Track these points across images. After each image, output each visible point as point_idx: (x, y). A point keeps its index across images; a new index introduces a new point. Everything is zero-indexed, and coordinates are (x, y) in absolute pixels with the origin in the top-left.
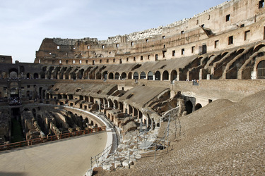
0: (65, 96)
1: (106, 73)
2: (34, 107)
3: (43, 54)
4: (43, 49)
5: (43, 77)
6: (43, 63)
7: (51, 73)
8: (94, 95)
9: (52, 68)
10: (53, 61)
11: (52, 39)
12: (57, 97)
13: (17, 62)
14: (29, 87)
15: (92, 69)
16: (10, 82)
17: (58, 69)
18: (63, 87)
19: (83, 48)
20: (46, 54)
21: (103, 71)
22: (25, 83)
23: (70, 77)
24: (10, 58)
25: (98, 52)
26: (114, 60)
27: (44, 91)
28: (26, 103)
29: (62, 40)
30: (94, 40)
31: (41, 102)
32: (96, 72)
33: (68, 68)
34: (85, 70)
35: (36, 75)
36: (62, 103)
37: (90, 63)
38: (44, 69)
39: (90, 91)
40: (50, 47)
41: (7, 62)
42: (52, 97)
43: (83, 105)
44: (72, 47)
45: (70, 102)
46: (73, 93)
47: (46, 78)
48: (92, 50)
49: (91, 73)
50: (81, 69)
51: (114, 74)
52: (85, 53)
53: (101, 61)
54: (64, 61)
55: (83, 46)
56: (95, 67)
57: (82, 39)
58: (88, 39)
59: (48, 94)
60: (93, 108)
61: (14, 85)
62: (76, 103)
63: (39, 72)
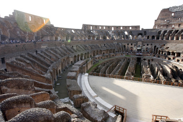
0: (173, 54)
2: (149, 59)
4: (160, 18)
5: (158, 38)
6: (159, 28)
7: (164, 36)
9: (165, 32)
10: (167, 26)
11: (169, 9)
12: (166, 53)
13: (142, 29)
14: (148, 45)
17: (170, 32)
18: (173, 46)
20: (162, 21)
22: (146, 42)
24: (139, 27)
27: (158, 48)
28: (145, 56)
29: (177, 7)
31: (154, 56)
33: (180, 31)
35: (153, 37)
36: (169, 59)
38: (160, 32)
40: (166, 15)
42: (162, 53)
45: (177, 59)
46: (181, 52)
47: (160, 39)
54: (177, 25)
59: (160, 51)
61: (139, 44)
62: (182, 60)
63: (156, 35)
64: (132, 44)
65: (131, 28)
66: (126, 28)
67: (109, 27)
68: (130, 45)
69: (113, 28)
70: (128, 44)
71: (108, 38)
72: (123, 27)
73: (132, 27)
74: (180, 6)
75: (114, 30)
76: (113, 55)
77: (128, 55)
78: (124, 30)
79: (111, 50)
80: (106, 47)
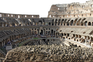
0: (65, 34)
1: (86, 22)
2: (52, 39)
3: (51, 13)
6: (52, 18)
8: (81, 34)
9: (56, 20)
10: (57, 16)
11: (56, 5)
12: (61, 34)
13: (41, 18)
14: (47, 29)
15: (78, 20)
16: (40, 27)
17: (60, 20)
18: (64, 29)
19: (72, 9)
20: (53, 13)
21: (84, 21)
22: (45, 27)
23: (66, 24)
24: (38, 16)
25: (80, 10)
26: (91, 14)
27: (55, 32)
28: (48, 37)
29: (60, 5)
30: (78, 4)
31: (54, 37)
32: (80, 22)
33: (65, 19)
34: (74, 20)
35: (50, 23)
36: (64, 38)
37: (76, 17)
38: (53, 20)
39: (79, 32)
40: (55, 9)
41: (38, 18)
42: (58, 35)
43: (76, 39)
44: (66, 8)
45: (68, 37)
46: (70, 33)
47: (54, 25)
48: (76, 9)
49: (78, 22)
50: (71, 20)
51: (91, 23)
52: (73, 11)
53: (82, 15)
54: (62, 16)
55: (72, 7)
56: (80, 19)
57: (71, 4)
58: (74, 3)
59: (56, 33)
60: (82, 41)
61: (41, 29)
62: (72, 38)
63: (51, 22)
64: (35, 29)
65: (33, 17)
66: (29, 16)
67: (16, 15)
68: (34, 29)
69: (19, 16)
70: (33, 29)
71: (16, 25)
72: (27, 15)
73: (34, 15)
74: (62, 4)
75: (20, 18)
76: (25, 39)
77: (36, 38)
78: (28, 18)
79: (22, 34)
80: (18, 33)
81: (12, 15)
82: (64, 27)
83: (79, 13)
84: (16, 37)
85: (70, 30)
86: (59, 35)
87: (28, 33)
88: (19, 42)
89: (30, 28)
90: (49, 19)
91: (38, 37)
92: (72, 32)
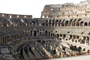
0: (61, 35)
1: (82, 22)
4: (45, 10)
5: (47, 25)
6: (46, 18)
8: (79, 35)
9: (50, 21)
10: (51, 17)
11: (49, 5)
12: (57, 35)
13: (34, 18)
14: (41, 30)
15: (73, 21)
16: (33, 28)
17: (54, 21)
18: (59, 30)
19: (66, 9)
20: (46, 13)
21: (80, 22)
22: (39, 28)
23: (61, 25)
24: (31, 16)
25: (74, 11)
26: (86, 15)
27: (50, 33)
29: (54, 5)
30: (72, 4)
32: (76, 22)
33: (59, 20)
34: (69, 21)
35: (43, 24)
36: (61, 39)
37: (71, 17)
38: (47, 21)
39: (76, 33)
40: (48, 9)
41: (31, 18)
44: (59, 8)
45: (65, 38)
46: (66, 34)
48: (70, 10)
49: (73, 23)
50: (66, 20)
51: (88, 23)
52: (67, 11)
53: (77, 16)
54: (56, 16)
55: (65, 8)
56: (75, 19)
57: (65, 4)
58: (68, 4)
59: (52, 34)
60: (81, 42)
61: (35, 30)
62: (70, 39)
63: (45, 23)
64: (29, 30)
65: (25, 17)
68: (27, 30)
69: (10, 16)
71: (8, 26)
74: (55, 5)
75: (12, 18)
76: (19, 40)
77: (30, 39)
78: (20, 18)
79: (15, 36)
80: (11, 34)
81: (3, 15)
82: (59, 28)
83: (73, 13)
84: (9, 38)
85: (66, 31)
86: (54, 36)
87: (22, 34)
88: (13, 44)
89: (23, 29)
90: (42, 20)
91: (33, 39)
92: (69, 32)
